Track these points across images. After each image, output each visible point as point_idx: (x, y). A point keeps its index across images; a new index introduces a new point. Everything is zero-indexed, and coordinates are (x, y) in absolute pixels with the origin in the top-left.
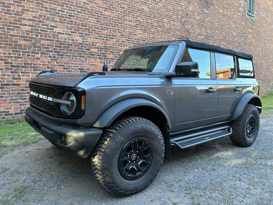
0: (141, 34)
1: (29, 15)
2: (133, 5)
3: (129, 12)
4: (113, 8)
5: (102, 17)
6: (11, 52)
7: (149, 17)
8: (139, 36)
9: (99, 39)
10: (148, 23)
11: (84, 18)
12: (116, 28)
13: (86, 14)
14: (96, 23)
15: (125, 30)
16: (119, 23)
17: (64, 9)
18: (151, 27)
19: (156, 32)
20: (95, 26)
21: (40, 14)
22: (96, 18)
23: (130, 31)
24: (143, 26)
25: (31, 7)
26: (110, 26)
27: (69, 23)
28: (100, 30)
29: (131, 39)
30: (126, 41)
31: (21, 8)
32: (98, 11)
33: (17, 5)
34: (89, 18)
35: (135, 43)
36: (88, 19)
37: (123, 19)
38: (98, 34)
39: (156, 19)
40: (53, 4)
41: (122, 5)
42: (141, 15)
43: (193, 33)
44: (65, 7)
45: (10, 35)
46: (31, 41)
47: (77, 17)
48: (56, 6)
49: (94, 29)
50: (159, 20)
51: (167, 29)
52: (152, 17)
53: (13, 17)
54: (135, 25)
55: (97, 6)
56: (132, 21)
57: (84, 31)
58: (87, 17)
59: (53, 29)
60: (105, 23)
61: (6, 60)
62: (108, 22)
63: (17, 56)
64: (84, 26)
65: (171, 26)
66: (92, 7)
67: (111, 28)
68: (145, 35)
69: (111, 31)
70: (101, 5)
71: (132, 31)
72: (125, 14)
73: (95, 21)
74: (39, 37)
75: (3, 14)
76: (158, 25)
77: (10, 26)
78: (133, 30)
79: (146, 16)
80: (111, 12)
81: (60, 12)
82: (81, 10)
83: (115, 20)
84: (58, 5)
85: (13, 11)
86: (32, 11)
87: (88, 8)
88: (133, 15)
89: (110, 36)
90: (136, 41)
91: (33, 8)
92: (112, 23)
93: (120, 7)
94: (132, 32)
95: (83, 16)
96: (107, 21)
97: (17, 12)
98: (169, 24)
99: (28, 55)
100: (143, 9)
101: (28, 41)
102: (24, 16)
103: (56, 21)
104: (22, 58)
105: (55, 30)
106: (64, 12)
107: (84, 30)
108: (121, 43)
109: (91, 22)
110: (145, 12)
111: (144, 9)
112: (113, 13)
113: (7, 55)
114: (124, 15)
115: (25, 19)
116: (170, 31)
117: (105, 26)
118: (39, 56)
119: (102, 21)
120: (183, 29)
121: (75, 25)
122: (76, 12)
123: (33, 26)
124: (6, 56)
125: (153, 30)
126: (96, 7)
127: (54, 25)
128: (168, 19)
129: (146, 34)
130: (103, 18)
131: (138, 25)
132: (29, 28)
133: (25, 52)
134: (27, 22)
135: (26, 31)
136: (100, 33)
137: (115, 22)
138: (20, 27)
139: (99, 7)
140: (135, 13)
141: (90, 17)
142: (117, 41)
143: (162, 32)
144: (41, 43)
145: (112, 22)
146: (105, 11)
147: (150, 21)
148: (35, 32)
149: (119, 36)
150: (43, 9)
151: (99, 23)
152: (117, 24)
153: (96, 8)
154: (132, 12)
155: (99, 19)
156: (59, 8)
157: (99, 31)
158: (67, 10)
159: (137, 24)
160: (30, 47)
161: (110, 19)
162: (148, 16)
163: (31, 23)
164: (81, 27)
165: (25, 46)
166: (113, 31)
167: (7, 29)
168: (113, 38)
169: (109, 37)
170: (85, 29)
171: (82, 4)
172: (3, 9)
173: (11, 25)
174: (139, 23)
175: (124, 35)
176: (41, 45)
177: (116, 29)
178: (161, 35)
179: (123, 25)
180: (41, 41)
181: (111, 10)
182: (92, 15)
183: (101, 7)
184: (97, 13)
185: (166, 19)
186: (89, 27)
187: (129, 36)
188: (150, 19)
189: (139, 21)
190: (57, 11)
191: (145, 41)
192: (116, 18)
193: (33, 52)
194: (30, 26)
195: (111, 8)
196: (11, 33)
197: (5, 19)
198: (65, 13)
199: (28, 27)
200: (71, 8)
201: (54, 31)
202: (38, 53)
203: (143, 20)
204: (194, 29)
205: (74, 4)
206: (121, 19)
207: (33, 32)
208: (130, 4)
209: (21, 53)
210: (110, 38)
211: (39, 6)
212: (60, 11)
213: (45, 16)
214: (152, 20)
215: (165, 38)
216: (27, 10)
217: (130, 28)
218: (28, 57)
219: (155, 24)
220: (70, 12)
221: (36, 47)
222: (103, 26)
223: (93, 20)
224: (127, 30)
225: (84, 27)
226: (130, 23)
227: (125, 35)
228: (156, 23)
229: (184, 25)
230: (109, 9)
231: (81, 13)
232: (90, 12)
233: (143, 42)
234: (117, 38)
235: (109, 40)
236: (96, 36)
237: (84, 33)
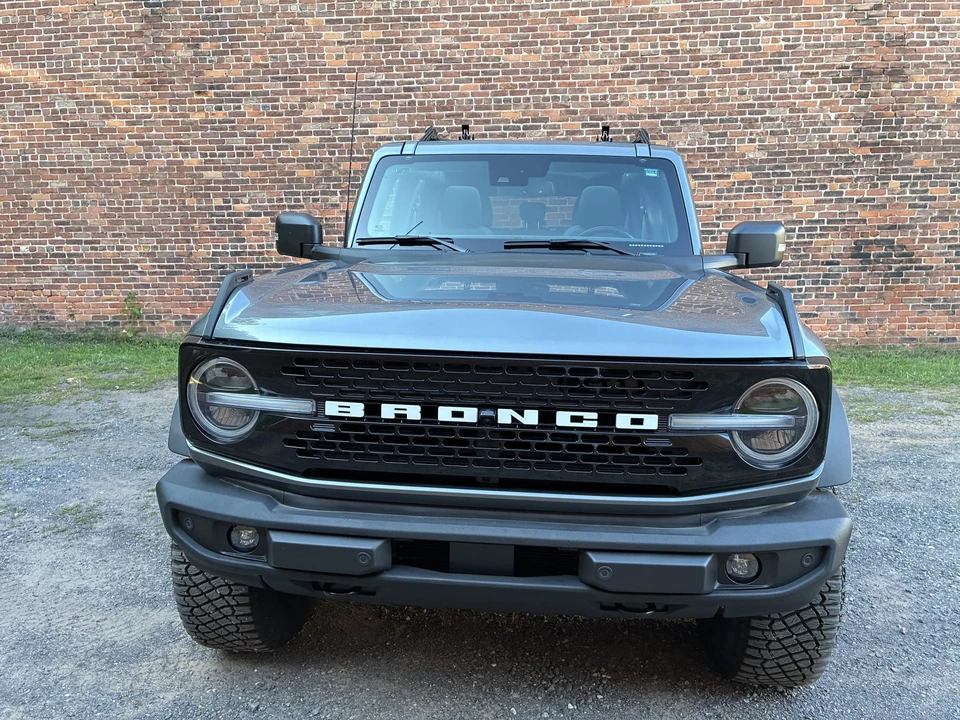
0: (642, 96)
1: (315, 110)
2: (611, 7)
3: (594, 34)
4: (534, 36)
5: (498, 73)
6: (283, 196)
7: (683, 30)
8: (634, 106)
9: (491, 135)
10: (678, 52)
11: (444, 88)
12: (547, 95)
13: (451, 75)
14: (479, 94)
15: (580, 95)
16: (558, 78)
17: (393, 76)
18: (689, 66)
19: (712, 79)
20: (477, 101)
21: (337, 101)
22: (481, 80)
23: (600, 94)
24: (656, 67)
25: (318, 91)
26: (524, 93)
27: (405, 109)
28: (493, 111)
29: (602, 119)
30: (585, 130)
31: (298, 97)
32: (485, 59)
33: (292, 93)
34: (461, 85)
35: (620, 131)
36: (457, 88)
37: (572, 63)
38: (488, 122)
39: (715, 28)
40: (366, 71)
41: (569, 20)
42: (647, 32)
43: (932, 43)
44: (395, 72)
45: (281, 160)
46: (319, 167)
47: (425, 89)
48: (373, 74)
49: (473, 111)
50: (732, 31)
51: (773, 55)
52: (695, 29)
53: (285, 120)
54: (619, 71)
55: (483, 46)
56: (605, 62)
57: (446, 123)
58: (453, 84)
59: (366, 132)
60: (507, 87)
61: (274, 213)
62: (518, 83)
63: (293, 203)
64: (445, 109)
65: (798, 39)
66: (469, 53)
67: (528, 99)
68: (664, 96)
69: (527, 107)
70: (496, 37)
71: (607, 93)
72: (578, 45)
73: (475, 88)
74: (337, 155)
75: (265, 117)
76: (726, 51)
77: (279, 140)
78: (612, 90)
79: (667, 31)
80: (529, 52)
81: (383, 87)
82: (438, 68)
83: (544, 71)
84: (379, 70)
85: (283, 107)
86: (322, 100)
87: (458, 56)
88: (610, 40)
89: (527, 121)
90: (624, 125)
91: (324, 92)
92: (532, 84)
93: (562, 28)
94: (605, 97)
95: (441, 82)
96: (514, 79)
97: (293, 106)
98: (782, 36)
99: (315, 200)
100: (652, 10)
101: (313, 167)
102: (306, 113)
103: (375, 112)
104: (302, 207)
105: (373, 132)
106: (392, 83)
107: (444, 119)
108: (564, 139)
109: (465, 95)
110: (664, 16)
111: (657, 9)
112: (537, 52)
113: (276, 203)
114: (577, 50)
115: (307, 120)
116: (788, 61)
117: (509, 96)
118: (335, 199)
119: (499, 84)
120: (870, 37)
121: (420, 110)
122: (422, 78)
123: (323, 133)
124: (274, 206)
125: (696, 73)
126: (480, 48)
127: (367, 121)
128: (776, 18)
129: (666, 91)
130: (501, 75)
131: (633, 68)
132: (315, 139)
133: (309, 194)
134: (311, 127)
135: (311, 146)
136: (491, 119)
137: (544, 78)
138: (298, 140)
139: (489, 46)
140: (619, 33)
141: (463, 81)
142: (549, 134)
143: (741, 70)
144: (341, 168)
145: (531, 81)
146: (509, 52)
147: (683, 45)
148: (329, 146)
149: (559, 119)
150: (345, 88)
151: (490, 91)
152: (551, 81)
153: (481, 53)
154: (607, 33)
155: (490, 80)
156: (382, 77)
157: (489, 115)
158: (399, 76)
159: (627, 68)
160: (318, 181)
161: (524, 72)
162: (675, 30)
163: (320, 126)
164: (436, 112)
165: (309, 179)
166: (536, 106)
167: (275, 147)
168: (538, 127)
169: (521, 126)
170: (448, 116)
171: (438, 51)
172: (264, 107)
173: (282, 138)
174: (637, 61)
175: (575, 112)
176: (340, 173)
177: (547, 99)
178: (743, 85)
179: (571, 80)
180: (340, 166)
181: (530, 44)
182: (467, 74)
183: (496, 45)
184: (483, 66)
185: (766, 19)
186: (459, 108)
187: (596, 111)
188: (683, 37)
189: (637, 54)
190: (376, 86)
191: (664, 116)
192: (545, 64)
193: (323, 193)
194: (317, 133)
195: (530, 39)
196: (282, 156)
197: (270, 127)
198: (396, 86)
199: (313, 136)
200: (410, 68)
201: (370, 135)
202: (335, 193)
203: (653, 46)
204: (936, 29)
205: (419, 57)
206: (565, 63)
207: (323, 146)
208: (600, 8)
209: (301, 197)
210: (525, 128)
211: (334, 85)
212: (383, 83)
213: (348, 105)
214: (695, 37)
215: (762, 91)
216: (310, 100)
217: (600, 84)
218: (315, 204)
219: (707, 50)
220: (408, 79)
221: (330, 180)
222: (502, 98)
223: (470, 88)
224: (588, 94)
225: (444, 113)
226: (600, 69)
227: (579, 109)
228: (713, 44)
229: (870, 21)
230: (522, 44)
231: (438, 75)
232: (464, 67)
233: (651, 123)
234: (549, 123)
235: (524, 135)
236: (480, 129)
237: (445, 127)
